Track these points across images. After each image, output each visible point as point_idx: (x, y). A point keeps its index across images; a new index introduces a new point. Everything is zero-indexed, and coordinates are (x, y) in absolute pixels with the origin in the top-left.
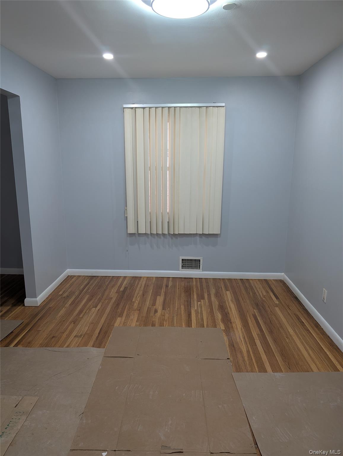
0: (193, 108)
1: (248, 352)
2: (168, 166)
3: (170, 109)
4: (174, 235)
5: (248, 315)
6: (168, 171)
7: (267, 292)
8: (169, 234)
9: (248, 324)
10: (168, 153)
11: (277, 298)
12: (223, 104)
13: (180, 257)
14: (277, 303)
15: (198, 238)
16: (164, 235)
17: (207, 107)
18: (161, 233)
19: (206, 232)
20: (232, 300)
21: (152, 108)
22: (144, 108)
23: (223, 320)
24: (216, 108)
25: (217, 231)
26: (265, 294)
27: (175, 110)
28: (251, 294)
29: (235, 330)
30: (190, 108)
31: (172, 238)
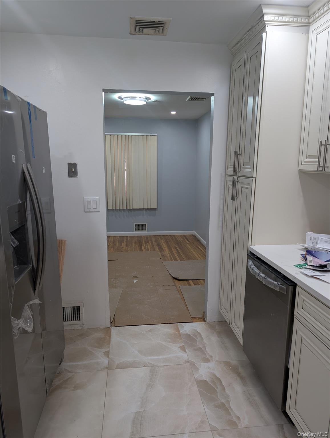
0: (139, 136)
1: (170, 257)
2: (125, 169)
3: (126, 136)
4: (130, 210)
5: (172, 247)
6: (125, 172)
7: (183, 239)
8: (127, 209)
9: (172, 250)
10: (125, 161)
11: (188, 241)
12: (156, 134)
13: (134, 223)
14: (188, 242)
15: (144, 211)
16: (124, 209)
17: (147, 135)
18: (122, 208)
19: (149, 208)
20: (164, 243)
21: (116, 135)
22: (110, 135)
23: (159, 249)
24: (152, 136)
25: (155, 207)
26: (182, 240)
27: (129, 137)
28: (175, 240)
29: (165, 252)
30: (137, 136)
31: (129, 212)
